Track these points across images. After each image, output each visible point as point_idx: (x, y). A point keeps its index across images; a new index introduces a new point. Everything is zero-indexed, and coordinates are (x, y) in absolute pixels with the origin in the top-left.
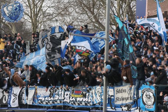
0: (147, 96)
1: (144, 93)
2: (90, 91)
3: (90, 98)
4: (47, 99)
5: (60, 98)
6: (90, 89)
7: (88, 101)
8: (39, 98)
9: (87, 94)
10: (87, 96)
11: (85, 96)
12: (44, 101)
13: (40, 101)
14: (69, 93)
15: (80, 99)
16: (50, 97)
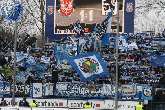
0: (146, 91)
1: (144, 89)
2: (102, 87)
3: (102, 91)
4: (64, 92)
5: (76, 92)
6: (102, 86)
7: (100, 93)
8: (58, 91)
9: (99, 89)
10: (99, 90)
11: (97, 90)
12: (62, 93)
13: (58, 93)
14: (84, 89)
15: (94, 92)
16: (67, 91)
